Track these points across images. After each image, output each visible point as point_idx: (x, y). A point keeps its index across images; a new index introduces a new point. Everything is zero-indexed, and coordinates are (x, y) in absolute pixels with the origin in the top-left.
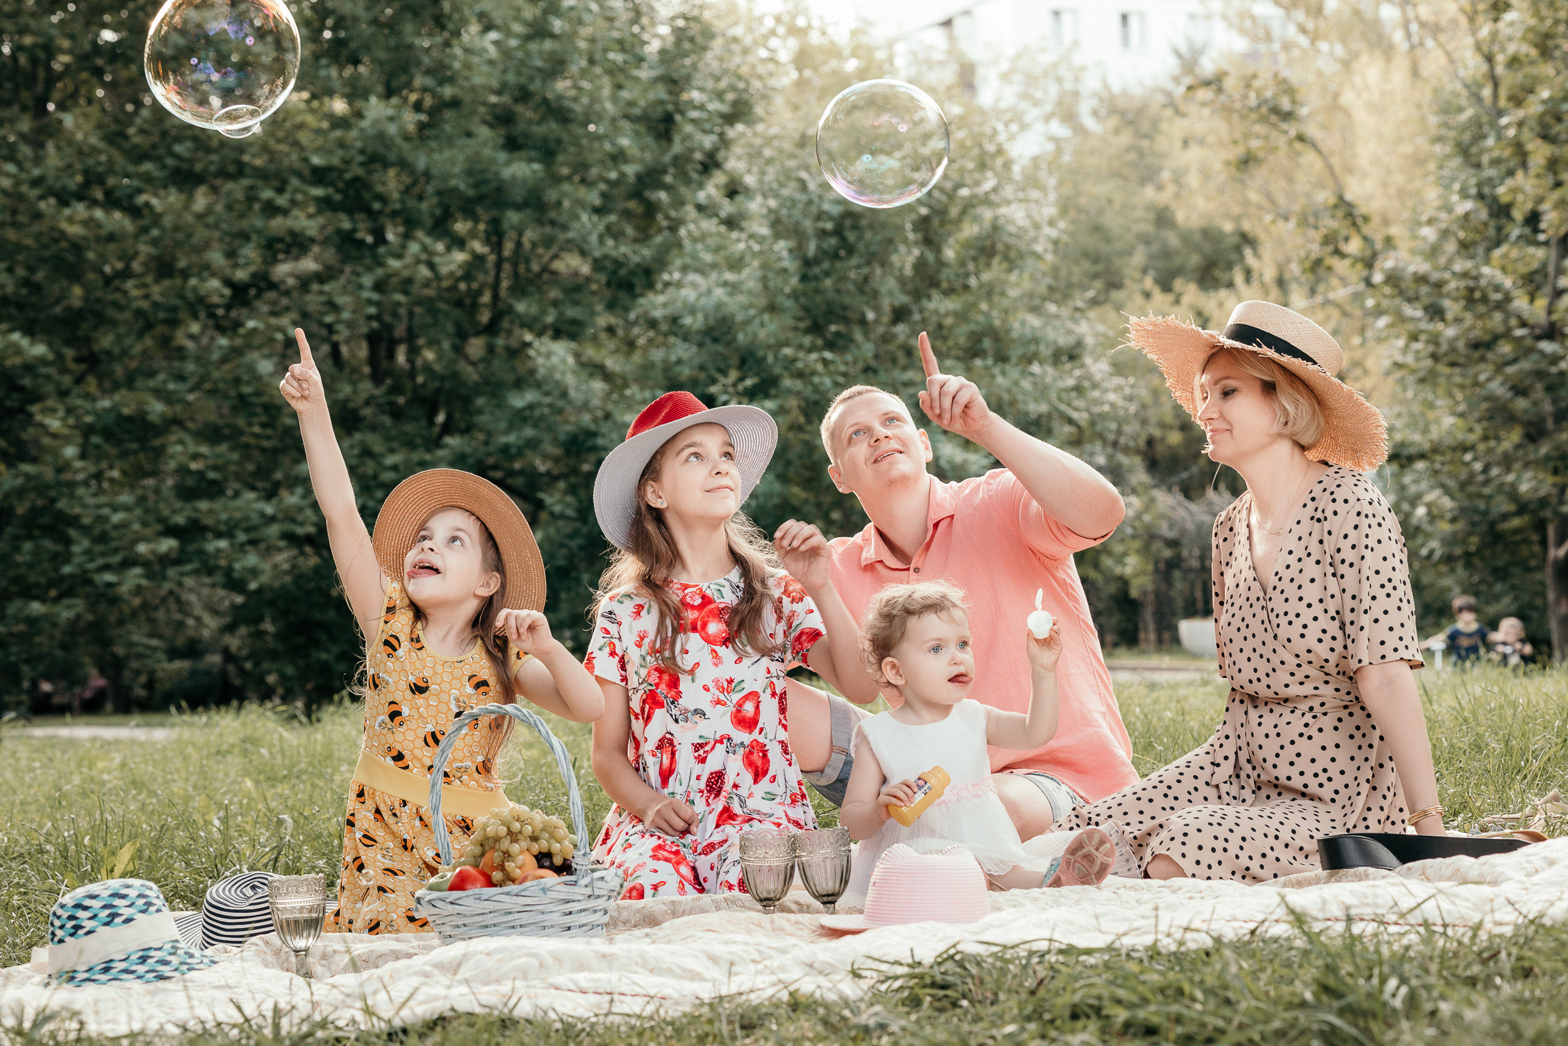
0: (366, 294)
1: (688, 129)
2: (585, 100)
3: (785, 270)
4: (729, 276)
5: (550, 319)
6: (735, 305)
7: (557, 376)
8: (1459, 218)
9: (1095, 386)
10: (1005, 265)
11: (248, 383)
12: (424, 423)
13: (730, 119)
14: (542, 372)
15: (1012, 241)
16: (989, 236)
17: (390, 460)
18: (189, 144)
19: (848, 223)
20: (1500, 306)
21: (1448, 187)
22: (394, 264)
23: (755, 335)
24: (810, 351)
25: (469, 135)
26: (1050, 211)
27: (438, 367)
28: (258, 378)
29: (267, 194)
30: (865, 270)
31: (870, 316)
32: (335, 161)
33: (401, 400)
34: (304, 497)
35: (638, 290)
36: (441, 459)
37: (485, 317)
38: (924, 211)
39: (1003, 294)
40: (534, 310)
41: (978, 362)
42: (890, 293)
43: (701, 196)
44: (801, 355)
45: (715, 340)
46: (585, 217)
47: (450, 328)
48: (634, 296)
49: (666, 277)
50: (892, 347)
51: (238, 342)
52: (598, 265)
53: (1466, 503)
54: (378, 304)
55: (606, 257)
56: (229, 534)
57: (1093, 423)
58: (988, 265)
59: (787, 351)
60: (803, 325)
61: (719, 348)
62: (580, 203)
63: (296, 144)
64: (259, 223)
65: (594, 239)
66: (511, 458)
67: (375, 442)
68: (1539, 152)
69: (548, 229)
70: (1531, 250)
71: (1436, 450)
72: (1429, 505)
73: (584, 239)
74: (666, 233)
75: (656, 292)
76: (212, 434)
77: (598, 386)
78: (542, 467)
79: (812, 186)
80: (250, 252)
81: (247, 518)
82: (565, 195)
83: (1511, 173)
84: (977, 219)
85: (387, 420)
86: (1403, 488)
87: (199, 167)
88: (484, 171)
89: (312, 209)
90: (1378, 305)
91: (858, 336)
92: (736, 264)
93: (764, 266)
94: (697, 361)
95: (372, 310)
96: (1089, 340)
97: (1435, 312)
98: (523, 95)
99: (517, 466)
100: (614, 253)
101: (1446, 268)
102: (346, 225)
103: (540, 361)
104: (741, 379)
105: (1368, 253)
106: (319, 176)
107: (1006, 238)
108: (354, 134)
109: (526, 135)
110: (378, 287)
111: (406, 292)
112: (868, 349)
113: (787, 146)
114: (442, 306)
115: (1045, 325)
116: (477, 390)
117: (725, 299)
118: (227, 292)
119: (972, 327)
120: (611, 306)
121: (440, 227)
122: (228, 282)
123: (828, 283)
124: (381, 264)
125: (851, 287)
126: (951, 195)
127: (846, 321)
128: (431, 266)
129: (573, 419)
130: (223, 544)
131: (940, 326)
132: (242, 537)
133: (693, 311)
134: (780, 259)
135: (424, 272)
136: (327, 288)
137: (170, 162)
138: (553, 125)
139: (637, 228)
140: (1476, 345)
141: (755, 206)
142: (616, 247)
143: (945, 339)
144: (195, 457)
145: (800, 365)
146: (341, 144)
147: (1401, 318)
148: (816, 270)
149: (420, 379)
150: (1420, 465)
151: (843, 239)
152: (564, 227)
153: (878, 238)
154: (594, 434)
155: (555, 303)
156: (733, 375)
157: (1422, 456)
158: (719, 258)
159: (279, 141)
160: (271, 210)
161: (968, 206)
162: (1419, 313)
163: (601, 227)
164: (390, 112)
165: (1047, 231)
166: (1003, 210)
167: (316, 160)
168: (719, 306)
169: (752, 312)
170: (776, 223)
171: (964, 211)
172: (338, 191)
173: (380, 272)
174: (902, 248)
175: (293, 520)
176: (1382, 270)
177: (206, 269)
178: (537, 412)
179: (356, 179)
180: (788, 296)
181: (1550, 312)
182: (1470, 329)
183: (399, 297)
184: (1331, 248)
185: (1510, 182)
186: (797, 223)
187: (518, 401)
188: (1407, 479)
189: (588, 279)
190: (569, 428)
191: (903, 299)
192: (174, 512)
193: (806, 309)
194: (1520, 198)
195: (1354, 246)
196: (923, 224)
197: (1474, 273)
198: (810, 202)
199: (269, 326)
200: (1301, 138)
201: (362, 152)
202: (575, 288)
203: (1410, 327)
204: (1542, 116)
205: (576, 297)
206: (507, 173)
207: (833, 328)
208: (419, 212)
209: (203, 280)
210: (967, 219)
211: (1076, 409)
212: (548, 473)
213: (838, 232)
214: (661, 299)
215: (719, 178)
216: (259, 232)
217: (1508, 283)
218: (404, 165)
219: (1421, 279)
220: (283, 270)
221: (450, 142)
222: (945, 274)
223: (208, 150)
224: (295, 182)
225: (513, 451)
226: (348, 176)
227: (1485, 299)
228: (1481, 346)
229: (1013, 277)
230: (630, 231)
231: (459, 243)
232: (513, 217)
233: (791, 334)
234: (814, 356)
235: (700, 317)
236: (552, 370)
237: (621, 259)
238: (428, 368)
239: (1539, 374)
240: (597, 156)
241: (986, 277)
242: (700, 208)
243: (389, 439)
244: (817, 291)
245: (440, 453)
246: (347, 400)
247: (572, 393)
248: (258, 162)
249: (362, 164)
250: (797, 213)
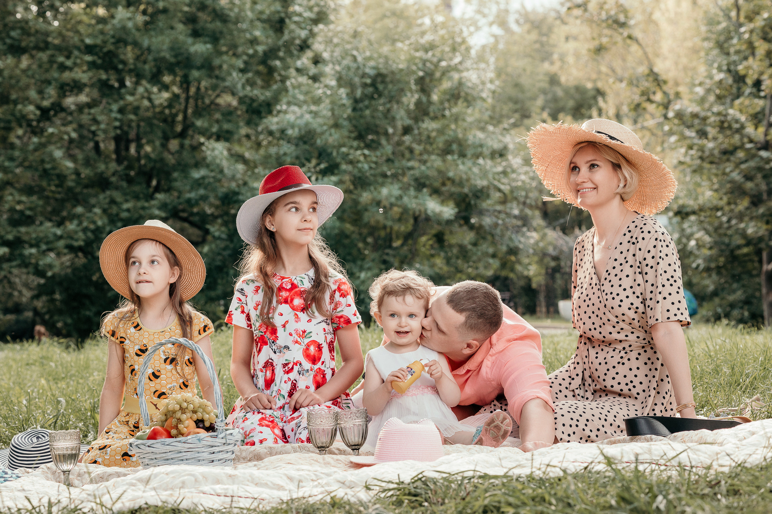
0: (114, 115)
1: (293, 26)
2: (236, 10)
3: (344, 105)
4: (313, 108)
5: (215, 129)
6: (316, 124)
7: (218, 161)
8: (716, 83)
9: (514, 171)
10: (465, 104)
11: (48, 163)
12: (144, 186)
13: (316, 22)
14: (209, 159)
15: (469, 91)
16: (457, 88)
17: (126, 206)
18: (19, 31)
19: (379, 80)
20: (738, 131)
21: (711, 65)
22: (130, 98)
23: (327, 140)
24: (357, 149)
25: (172, 28)
26: (491, 75)
27: (153, 156)
28: (53, 160)
29: (61, 59)
30: (388, 106)
31: (391, 131)
32: (99, 41)
33: (132, 173)
34: (78, 225)
35: (263, 114)
36: (154, 206)
37: (179, 128)
38: (421, 74)
39: (464, 120)
40: (206, 125)
41: (449, 157)
42: (402, 119)
43: (299, 64)
44: (352, 151)
45: (305, 143)
46: (235, 74)
47: (160, 134)
48: (261, 118)
49: (278, 107)
50: (402, 148)
51: (43, 140)
52: (241, 101)
53: (717, 239)
54: (120, 120)
55: (246, 96)
56: (37, 245)
57: (512, 191)
58: (456, 104)
59: (344, 150)
60: (353, 135)
61: (307, 147)
62: (232, 66)
63: (77, 32)
64: (56, 75)
65: (239, 86)
66: (192, 206)
67: (118, 196)
68: (762, 47)
69: (214, 81)
70: (756, 101)
71: (702, 209)
72: (697, 240)
73: (234, 86)
74: (279, 84)
75: (273, 116)
76: (29, 191)
77: (240, 167)
78: (209, 211)
79: (359, 59)
80: (52, 91)
81: (46, 237)
82: (225, 62)
83: (746, 58)
84: (450, 78)
85: (124, 184)
86: (683, 230)
87: (24, 44)
88: (179, 48)
89: (85, 68)
90: (671, 130)
91: (383, 141)
92: (317, 101)
93: (333, 103)
94: (294, 154)
95: (117, 124)
96: (511, 146)
97: (702, 134)
98: (203, 7)
99: (195, 210)
100: (250, 94)
101: (709, 110)
102: (104, 77)
103: (209, 153)
104: (318, 164)
105: (666, 101)
106: (89, 49)
107: (466, 90)
108: (109, 27)
109: (203, 29)
110: (121, 111)
111: (136, 114)
112: (388, 149)
113: (346, 37)
114: (155, 122)
115: (487, 137)
116: (174, 168)
117: (311, 120)
118: (38, 112)
119: (446, 137)
120: (248, 123)
121: (155, 79)
122: (38, 107)
123: (367, 112)
124: (122, 98)
125: (380, 115)
126: (436, 65)
127: (377, 133)
128: (150, 100)
129: (226, 185)
130: (33, 251)
131: (429, 137)
132: (44, 247)
133: (293, 127)
134: (341, 99)
135: (146, 103)
136: (92, 111)
137: (8, 41)
138: (218, 24)
139: (263, 80)
140: (725, 152)
141: (328, 69)
142: (252, 91)
143: (431, 144)
144: (19, 202)
145: (351, 157)
146: (102, 32)
147: (683, 137)
148: (361, 105)
149: (143, 162)
150: (693, 218)
151: (376, 89)
152: (224, 80)
153: (395, 88)
154: (237, 194)
155: (217, 121)
156: (314, 162)
157: (694, 213)
158: (308, 98)
159: (68, 30)
160: (63, 68)
161: (446, 72)
162: (693, 134)
163: (243, 80)
164: (129, 15)
165: (489, 86)
166: (465, 74)
167: (88, 41)
168: (307, 124)
169: (325, 128)
170: (339, 79)
171: (443, 74)
172: (99, 58)
173: (122, 103)
174: (409, 94)
175: (72, 238)
176: (674, 110)
177: (27, 100)
178: (206, 181)
179: (110, 52)
180: (345, 119)
181: (766, 135)
182: (721, 144)
183: (132, 117)
184: (645, 98)
185: (745, 63)
186: (351, 79)
187: (196, 174)
188: (686, 225)
189: (236, 109)
190: (224, 190)
191: (408, 122)
192: (7, 233)
193: (355, 127)
194: (751, 72)
195: (658, 97)
196: (420, 81)
197: (724, 113)
198: (358, 68)
199: (60, 131)
200: (630, 37)
201: (113, 37)
202: (229, 113)
203: (689, 142)
204: (764, 27)
205: (229, 118)
206: (192, 49)
207: (370, 137)
208: (144, 70)
209: (25, 106)
210: (445, 79)
211: (503, 184)
212: (212, 215)
213: (373, 84)
214: (275, 120)
215: (309, 54)
216: (56, 80)
217: (743, 118)
218: (136, 44)
219: (695, 116)
220: (70, 101)
221: (162, 32)
222: (432, 109)
223: (29, 35)
224: (76, 53)
225: (193, 202)
226: (105, 50)
227: (730, 127)
228: (728, 153)
229: (469, 111)
230: (259, 82)
231: (166, 87)
232: (195, 74)
233: (346, 140)
234: (359, 152)
235: (297, 130)
236: (215, 158)
237: (254, 98)
238: (147, 156)
239: (759, 169)
240: (242, 40)
241: (455, 110)
242: (298, 70)
243: (125, 194)
244: (361, 117)
245: (153, 202)
246: (102, 173)
247: (226, 171)
248: (56, 42)
249: (113, 43)
250: (351, 74)
